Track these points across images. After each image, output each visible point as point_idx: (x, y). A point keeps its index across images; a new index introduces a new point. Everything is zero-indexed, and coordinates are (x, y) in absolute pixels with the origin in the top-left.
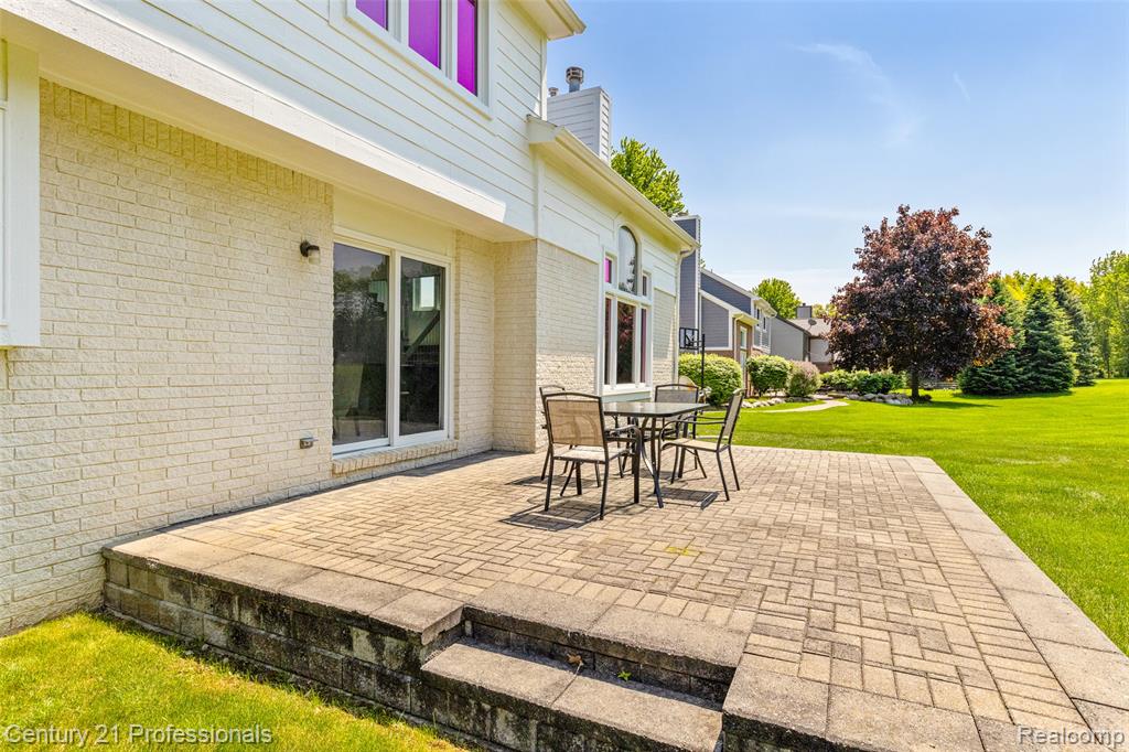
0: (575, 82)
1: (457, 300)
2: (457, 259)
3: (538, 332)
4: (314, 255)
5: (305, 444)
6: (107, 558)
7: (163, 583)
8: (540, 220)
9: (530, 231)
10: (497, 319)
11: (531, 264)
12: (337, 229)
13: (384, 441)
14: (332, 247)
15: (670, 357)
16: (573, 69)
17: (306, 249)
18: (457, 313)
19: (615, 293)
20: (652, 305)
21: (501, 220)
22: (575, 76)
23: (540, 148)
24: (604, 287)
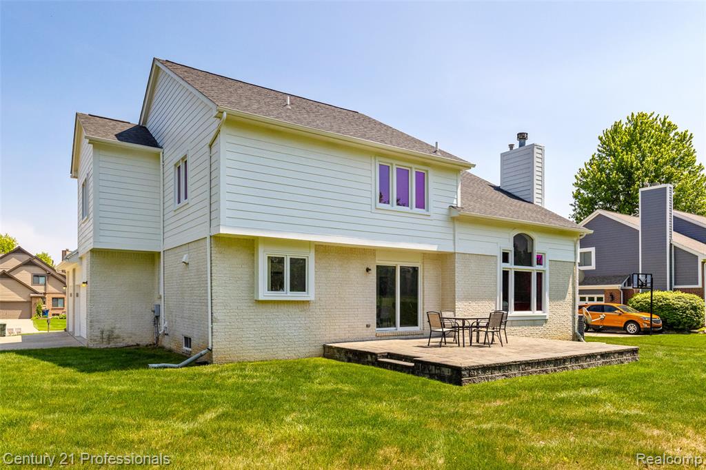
0: (522, 141)
1: (423, 279)
2: (423, 263)
3: (456, 289)
4: (370, 272)
5: (368, 326)
6: (324, 347)
7: (335, 350)
8: (456, 244)
9: (452, 251)
10: (442, 284)
11: (453, 263)
12: (377, 262)
13: (395, 328)
14: (376, 267)
15: (569, 297)
16: (520, 134)
17: (368, 270)
18: (423, 283)
19: (512, 267)
20: (546, 268)
21: (436, 250)
22: (522, 137)
23: (456, 218)
24: (500, 266)
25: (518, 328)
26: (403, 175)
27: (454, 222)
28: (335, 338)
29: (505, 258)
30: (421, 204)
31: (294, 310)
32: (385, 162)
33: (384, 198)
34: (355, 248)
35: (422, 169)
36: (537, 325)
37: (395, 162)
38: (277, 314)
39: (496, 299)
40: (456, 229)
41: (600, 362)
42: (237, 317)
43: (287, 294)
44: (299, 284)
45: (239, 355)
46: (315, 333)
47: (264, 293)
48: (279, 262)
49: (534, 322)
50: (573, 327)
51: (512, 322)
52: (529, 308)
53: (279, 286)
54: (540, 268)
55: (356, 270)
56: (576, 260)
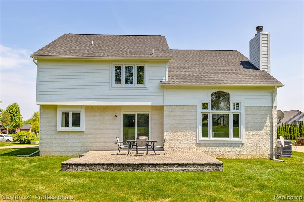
0: (260, 31)
2: (152, 112)
5: (115, 143)
8: (165, 101)
9: (162, 105)
11: (164, 111)
12: (123, 112)
15: (266, 129)
17: (116, 116)
18: (151, 122)
19: (210, 112)
20: (242, 112)
21: (150, 105)
22: (259, 29)
24: (200, 111)
25: (216, 148)
26: (129, 69)
27: (163, 89)
28: (97, 148)
29: (205, 106)
30: (141, 81)
31: (76, 136)
32: (118, 64)
33: (118, 80)
34: (108, 106)
35: (141, 64)
36: (233, 147)
37: (123, 64)
38: (68, 137)
39: (196, 130)
40: (164, 93)
41: (179, 169)
42: (50, 138)
43: (71, 128)
44: (76, 123)
45: (51, 153)
46: (86, 146)
47: (60, 128)
48: (67, 114)
49: (231, 144)
50: (271, 149)
51: (210, 144)
52: (227, 135)
53: (67, 125)
54: (236, 111)
55: (109, 117)
56: (274, 105)
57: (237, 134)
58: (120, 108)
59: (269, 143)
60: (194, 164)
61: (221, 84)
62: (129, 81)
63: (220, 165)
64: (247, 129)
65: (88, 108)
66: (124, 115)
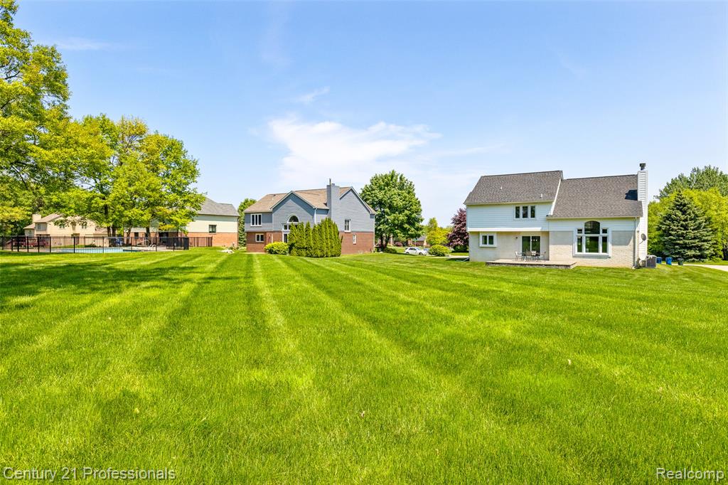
1: (541, 239)
2: (540, 235)
8: (550, 228)
9: (548, 231)
17: (519, 238)
19: (584, 235)
20: (609, 235)
23: (549, 219)
24: (576, 235)
25: (588, 259)
26: (525, 208)
27: (549, 221)
29: (580, 231)
30: (533, 216)
31: (491, 250)
32: (518, 206)
33: (517, 216)
35: (533, 205)
36: (602, 259)
37: (521, 205)
38: (486, 250)
39: (572, 247)
40: (549, 223)
43: (488, 245)
44: (491, 242)
46: (498, 256)
47: (481, 245)
48: (486, 237)
49: (600, 257)
50: (634, 261)
51: (584, 257)
52: (597, 251)
53: (486, 243)
54: (605, 235)
55: (512, 238)
56: (637, 230)
57: (605, 250)
58: (519, 233)
59: (632, 257)
60: (553, 265)
61: (594, 216)
62: (525, 216)
63: (569, 266)
64: (613, 244)
65: (499, 233)
66: (523, 237)
